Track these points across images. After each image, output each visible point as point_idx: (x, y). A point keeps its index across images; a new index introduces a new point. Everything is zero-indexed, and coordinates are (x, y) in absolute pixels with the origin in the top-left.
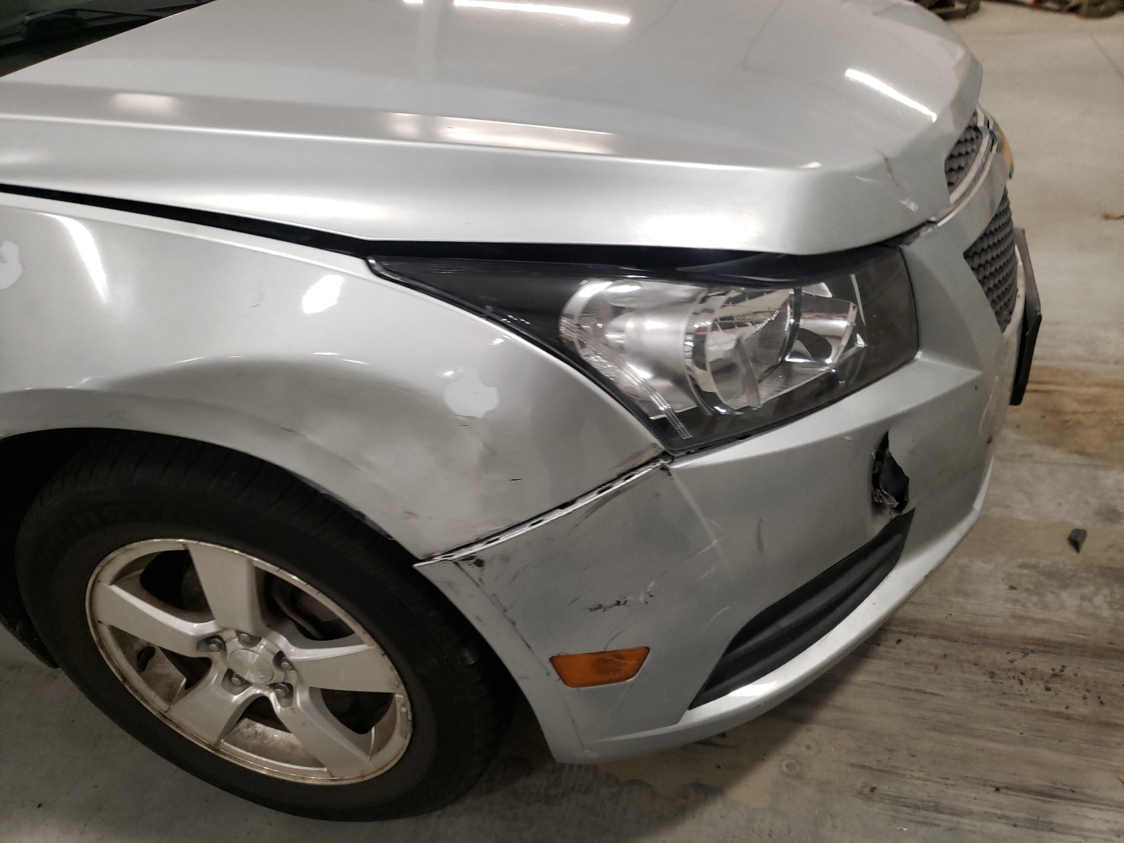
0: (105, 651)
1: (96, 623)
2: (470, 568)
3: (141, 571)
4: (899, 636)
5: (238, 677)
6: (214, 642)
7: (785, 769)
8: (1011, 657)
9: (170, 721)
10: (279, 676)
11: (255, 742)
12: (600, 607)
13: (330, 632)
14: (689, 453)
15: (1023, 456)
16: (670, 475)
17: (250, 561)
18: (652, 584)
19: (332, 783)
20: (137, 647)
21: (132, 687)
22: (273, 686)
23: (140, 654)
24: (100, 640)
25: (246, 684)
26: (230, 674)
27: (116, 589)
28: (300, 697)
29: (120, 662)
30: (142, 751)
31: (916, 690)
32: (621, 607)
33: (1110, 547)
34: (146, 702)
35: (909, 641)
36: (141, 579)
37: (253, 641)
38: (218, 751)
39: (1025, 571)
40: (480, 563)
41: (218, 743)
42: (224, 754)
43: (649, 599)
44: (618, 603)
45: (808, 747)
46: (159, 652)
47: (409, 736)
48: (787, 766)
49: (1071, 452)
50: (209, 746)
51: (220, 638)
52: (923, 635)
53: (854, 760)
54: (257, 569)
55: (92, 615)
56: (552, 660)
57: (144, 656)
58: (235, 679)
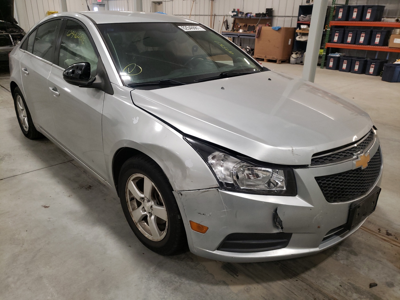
0: (126, 194)
1: (127, 188)
2: (180, 194)
3: (137, 181)
4: (298, 280)
5: (145, 209)
6: (143, 200)
7: (246, 289)
8: (324, 298)
9: (131, 214)
10: (150, 211)
11: (143, 226)
12: (200, 213)
13: (160, 204)
14: (225, 190)
15: (378, 260)
16: (218, 191)
17: (152, 183)
18: (211, 213)
19: (152, 240)
20: (132, 197)
21: (128, 204)
22: (149, 213)
23: (132, 198)
24: (126, 192)
25: (145, 211)
26: (144, 207)
27: (132, 182)
28: (153, 217)
29: (128, 198)
30: (127, 223)
31: (292, 292)
32: (204, 215)
33: (381, 291)
34: (129, 208)
35: (300, 282)
36: (136, 183)
37: (149, 201)
38: (137, 225)
39: (348, 284)
40: (182, 195)
41: (137, 223)
42: (137, 226)
43: (210, 216)
44: (204, 214)
45: (255, 288)
46: (135, 199)
47: (166, 232)
48: (247, 289)
49: (395, 266)
50: (135, 223)
51: (144, 199)
52: (304, 282)
53: (263, 296)
54: (153, 185)
55: (127, 186)
56: (190, 221)
57: (132, 199)
58: (144, 209)
